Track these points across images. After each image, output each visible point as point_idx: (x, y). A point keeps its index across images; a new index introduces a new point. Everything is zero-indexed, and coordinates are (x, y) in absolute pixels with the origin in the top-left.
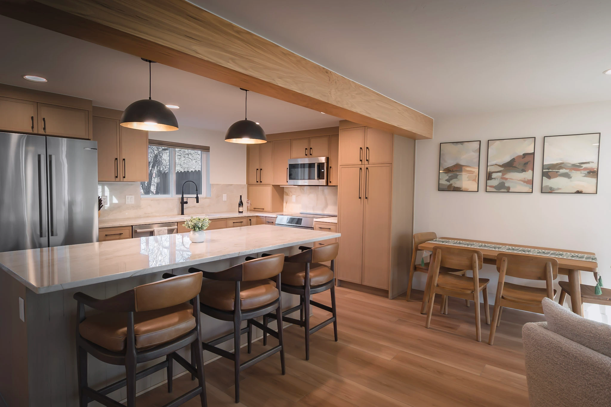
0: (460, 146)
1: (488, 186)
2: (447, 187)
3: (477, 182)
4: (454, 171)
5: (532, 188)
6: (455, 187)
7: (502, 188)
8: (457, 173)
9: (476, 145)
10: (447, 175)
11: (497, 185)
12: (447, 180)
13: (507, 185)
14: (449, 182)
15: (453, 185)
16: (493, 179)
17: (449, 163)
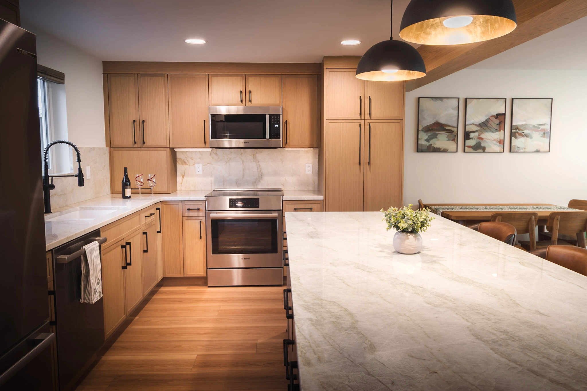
0: (439, 102)
1: (466, 146)
2: (426, 148)
3: (456, 142)
4: (433, 130)
5: (503, 147)
6: (434, 148)
7: (479, 148)
8: (437, 133)
9: (455, 102)
10: (427, 135)
11: (474, 145)
12: (427, 140)
13: (483, 145)
14: (429, 142)
15: (433, 146)
16: (471, 138)
17: (428, 121)
